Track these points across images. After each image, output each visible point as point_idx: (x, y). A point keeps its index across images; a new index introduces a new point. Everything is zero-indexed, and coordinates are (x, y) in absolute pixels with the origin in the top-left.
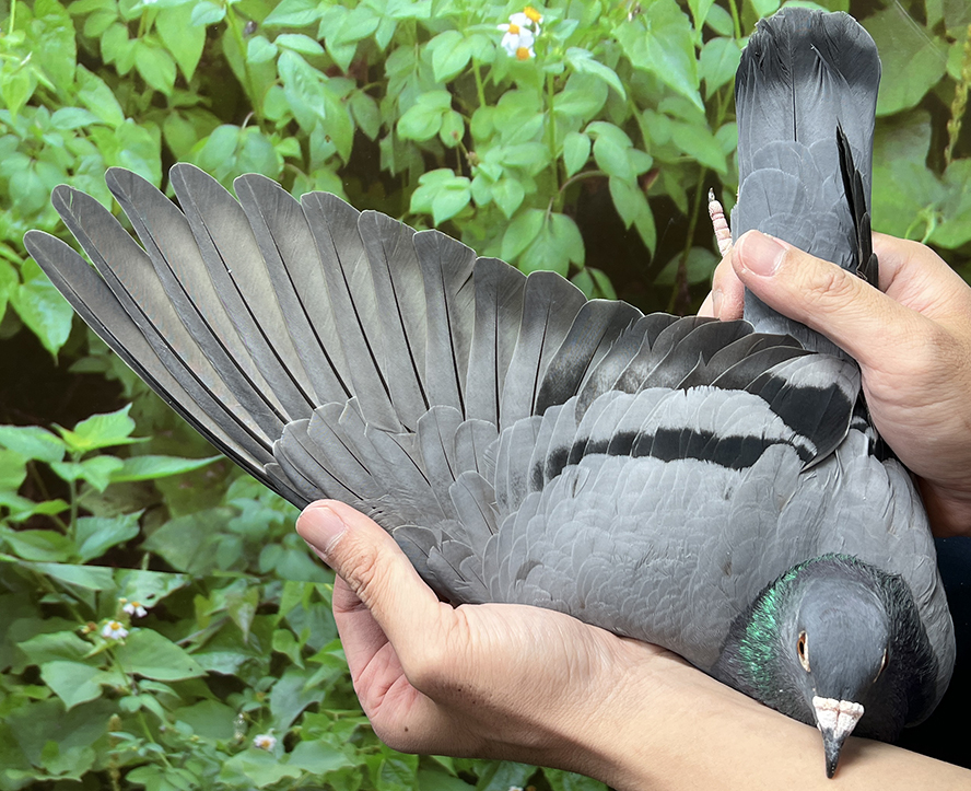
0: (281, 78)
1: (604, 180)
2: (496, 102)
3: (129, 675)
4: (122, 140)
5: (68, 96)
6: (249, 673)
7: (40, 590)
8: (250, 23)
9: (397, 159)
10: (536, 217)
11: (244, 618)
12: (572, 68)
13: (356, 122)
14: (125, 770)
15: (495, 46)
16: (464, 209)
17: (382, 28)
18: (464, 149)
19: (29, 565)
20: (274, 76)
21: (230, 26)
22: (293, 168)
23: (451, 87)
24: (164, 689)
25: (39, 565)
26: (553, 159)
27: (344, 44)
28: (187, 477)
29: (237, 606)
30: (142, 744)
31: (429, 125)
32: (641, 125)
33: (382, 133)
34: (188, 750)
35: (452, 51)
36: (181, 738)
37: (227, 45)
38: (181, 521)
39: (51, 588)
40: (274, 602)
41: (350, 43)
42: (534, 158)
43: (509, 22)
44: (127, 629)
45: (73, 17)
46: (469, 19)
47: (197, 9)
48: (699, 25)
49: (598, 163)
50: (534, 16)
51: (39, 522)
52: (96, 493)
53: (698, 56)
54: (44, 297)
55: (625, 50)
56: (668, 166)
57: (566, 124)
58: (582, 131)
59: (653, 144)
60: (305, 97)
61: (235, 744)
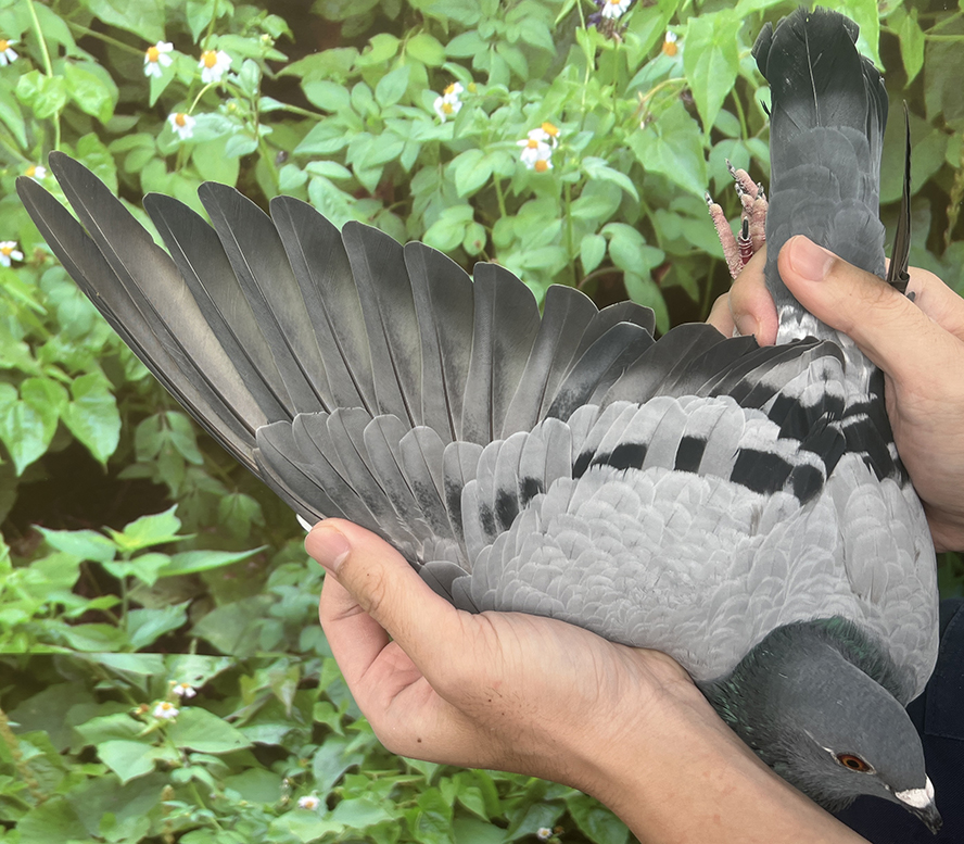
0: (312, 201)
1: (619, 276)
2: (516, 212)
3: (180, 749)
6: (292, 742)
7: (95, 678)
8: (281, 153)
11: (286, 694)
12: (588, 176)
14: (178, 835)
15: (515, 160)
17: (406, 151)
18: (486, 256)
19: (84, 656)
21: (262, 155)
23: (473, 201)
24: (213, 761)
25: (93, 655)
26: (570, 260)
27: (371, 168)
28: (230, 569)
29: (280, 683)
30: (194, 811)
31: (454, 235)
32: (654, 224)
34: (236, 814)
35: (474, 168)
36: (231, 804)
37: (260, 173)
38: (226, 610)
39: (105, 675)
40: (315, 678)
41: (377, 166)
42: (553, 260)
43: (526, 137)
44: (177, 708)
45: (114, 155)
46: (490, 137)
47: (230, 143)
48: (708, 130)
49: (614, 260)
50: (552, 130)
51: (92, 617)
52: (144, 588)
53: (707, 158)
54: (94, 412)
55: (638, 156)
56: (679, 259)
57: (584, 227)
58: (597, 232)
59: (664, 240)
60: (335, 218)
61: (281, 806)
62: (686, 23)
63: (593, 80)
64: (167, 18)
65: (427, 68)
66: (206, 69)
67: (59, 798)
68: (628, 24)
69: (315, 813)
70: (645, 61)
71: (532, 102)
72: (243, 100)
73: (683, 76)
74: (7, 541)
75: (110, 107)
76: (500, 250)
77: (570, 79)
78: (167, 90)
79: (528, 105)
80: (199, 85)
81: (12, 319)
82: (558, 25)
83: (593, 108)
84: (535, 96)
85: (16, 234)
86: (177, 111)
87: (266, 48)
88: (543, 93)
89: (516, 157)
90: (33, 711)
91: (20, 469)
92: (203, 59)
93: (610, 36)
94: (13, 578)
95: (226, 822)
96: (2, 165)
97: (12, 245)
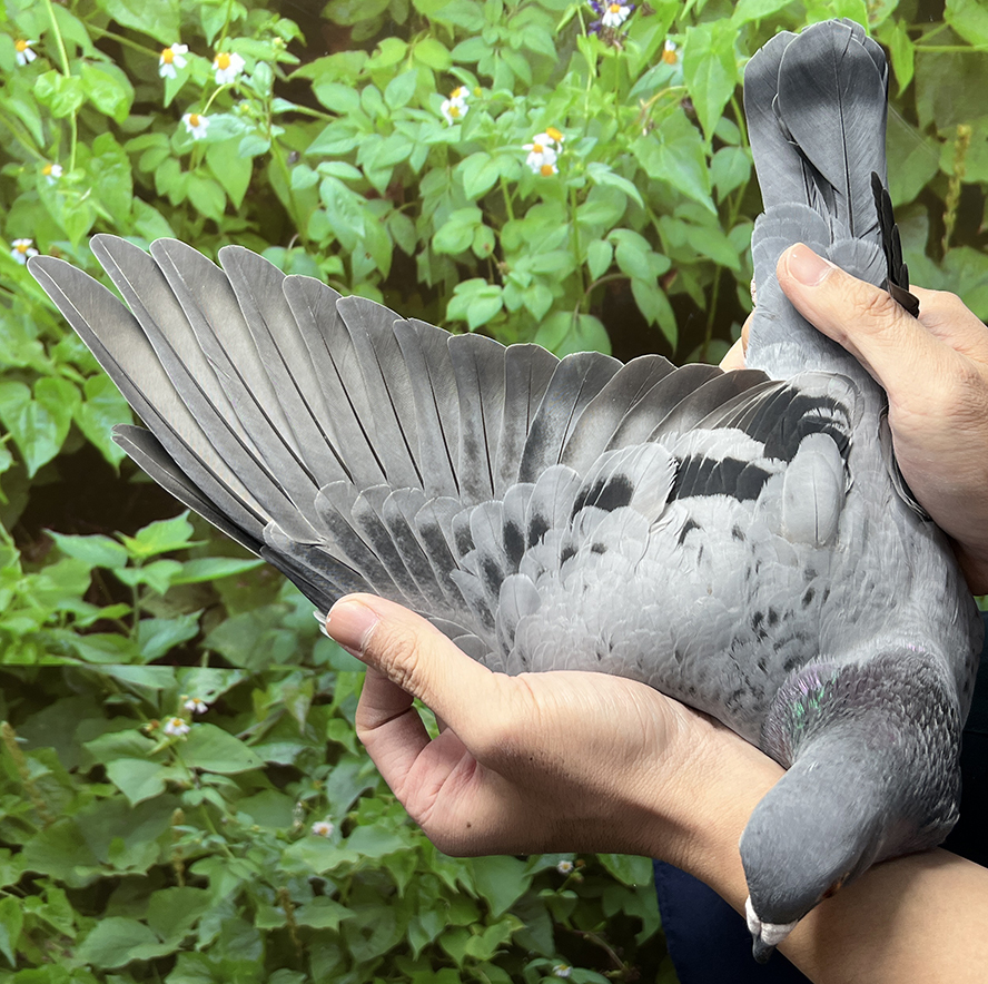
0: (323, 202)
1: (626, 283)
2: (523, 216)
3: (191, 770)
5: (126, 226)
6: (306, 762)
7: (105, 691)
8: (294, 153)
9: (433, 272)
10: (565, 319)
11: (300, 710)
12: (593, 182)
13: (394, 240)
14: (188, 863)
15: (520, 164)
16: (497, 315)
17: (415, 153)
18: (495, 260)
19: (94, 668)
20: (317, 200)
21: (273, 153)
22: (336, 284)
23: (481, 203)
24: (225, 782)
25: (103, 667)
26: (578, 265)
27: (381, 169)
28: (243, 577)
29: (293, 698)
30: (205, 837)
31: (463, 237)
32: (659, 231)
33: (419, 249)
34: (249, 840)
35: (481, 171)
36: (242, 828)
37: (273, 173)
38: (238, 620)
39: (116, 689)
40: (329, 693)
41: (386, 168)
42: (561, 264)
43: (532, 142)
44: (188, 725)
45: (129, 154)
46: (496, 141)
47: (243, 143)
48: (709, 137)
49: (621, 266)
50: (556, 135)
51: (103, 626)
52: (156, 596)
53: (709, 164)
54: (106, 413)
55: (642, 163)
56: (685, 266)
57: (590, 232)
58: (604, 238)
59: (670, 247)
60: (346, 218)
61: (294, 831)
62: (684, 32)
63: (595, 86)
64: (182, 20)
65: (434, 71)
66: (220, 71)
67: (65, 821)
68: (627, 32)
69: (329, 840)
70: (646, 69)
71: (536, 107)
72: (256, 101)
73: (683, 84)
74: (17, 546)
75: (126, 107)
76: (509, 253)
77: (572, 85)
78: (182, 91)
79: (532, 111)
80: (212, 86)
81: (26, 316)
82: (560, 32)
83: (595, 114)
84: (539, 101)
85: (32, 231)
86: (190, 112)
87: (279, 51)
88: (547, 99)
89: (522, 161)
90: (42, 726)
91: (32, 472)
92: (217, 61)
93: (610, 44)
94: (23, 584)
95: (237, 849)
96: (19, 162)
97: (28, 242)
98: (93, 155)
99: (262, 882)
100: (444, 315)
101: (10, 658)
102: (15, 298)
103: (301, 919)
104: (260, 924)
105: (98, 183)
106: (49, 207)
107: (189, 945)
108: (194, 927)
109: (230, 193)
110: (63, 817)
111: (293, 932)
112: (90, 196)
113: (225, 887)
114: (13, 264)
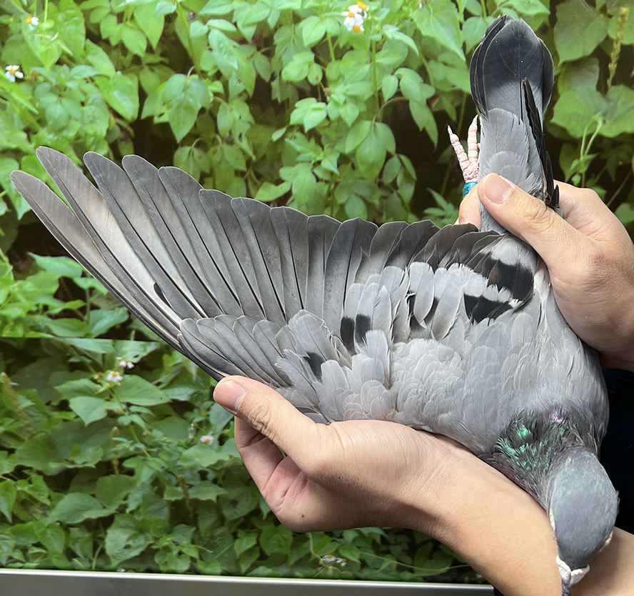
0: (211, 46)
1: (407, 103)
2: (341, 58)
3: (123, 403)
4: (115, 84)
5: (81, 58)
6: (196, 399)
7: (68, 354)
8: (192, 13)
9: (281, 92)
10: (366, 125)
11: (193, 368)
12: (387, 37)
13: (256, 71)
14: (122, 460)
15: (340, 25)
16: (323, 122)
17: (272, 15)
18: (322, 86)
19: (61, 340)
20: (206, 43)
21: (178, 12)
22: (219, 99)
23: (314, 49)
24: (145, 411)
25: (67, 339)
26: (376, 91)
27: (249, 25)
30: (132, 444)
31: (302, 70)
32: (428, 70)
33: (273, 78)
34: (160, 446)
35: (314, 28)
36: (156, 440)
37: (178, 26)
39: (75, 353)
41: (252, 24)
42: (365, 90)
43: (348, 11)
44: (122, 376)
45: (83, 11)
46: (324, 9)
47: (159, 6)
48: (462, 11)
49: (403, 92)
50: (364, 6)
51: (67, 314)
52: (101, 296)
53: (461, 29)
55: (418, 25)
56: (444, 93)
57: (383, 70)
58: (392, 74)
59: (435, 81)
60: (225, 57)
61: (189, 441)
67: (43, 434)
69: (211, 447)
74: (11, 262)
81: (16, 116)
85: (19, 60)
89: (341, 22)
90: (27, 376)
94: (15, 287)
95: (153, 452)
96: (10, 15)
97: (16, 67)
98: (59, 11)
99: (168, 472)
100: (289, 121)
101: (6, 333)
102: (8, 104)
103: (193, 494)
104: (167, 497)
105: (62, 30)
106: (30, 45)
107: (122, 509)
108: (125, 499)
109: (150, 38)
110: (41, 432)
111: (187, 502)
112: (57, 38)
113: (145, 475)
114: (7, 81)
